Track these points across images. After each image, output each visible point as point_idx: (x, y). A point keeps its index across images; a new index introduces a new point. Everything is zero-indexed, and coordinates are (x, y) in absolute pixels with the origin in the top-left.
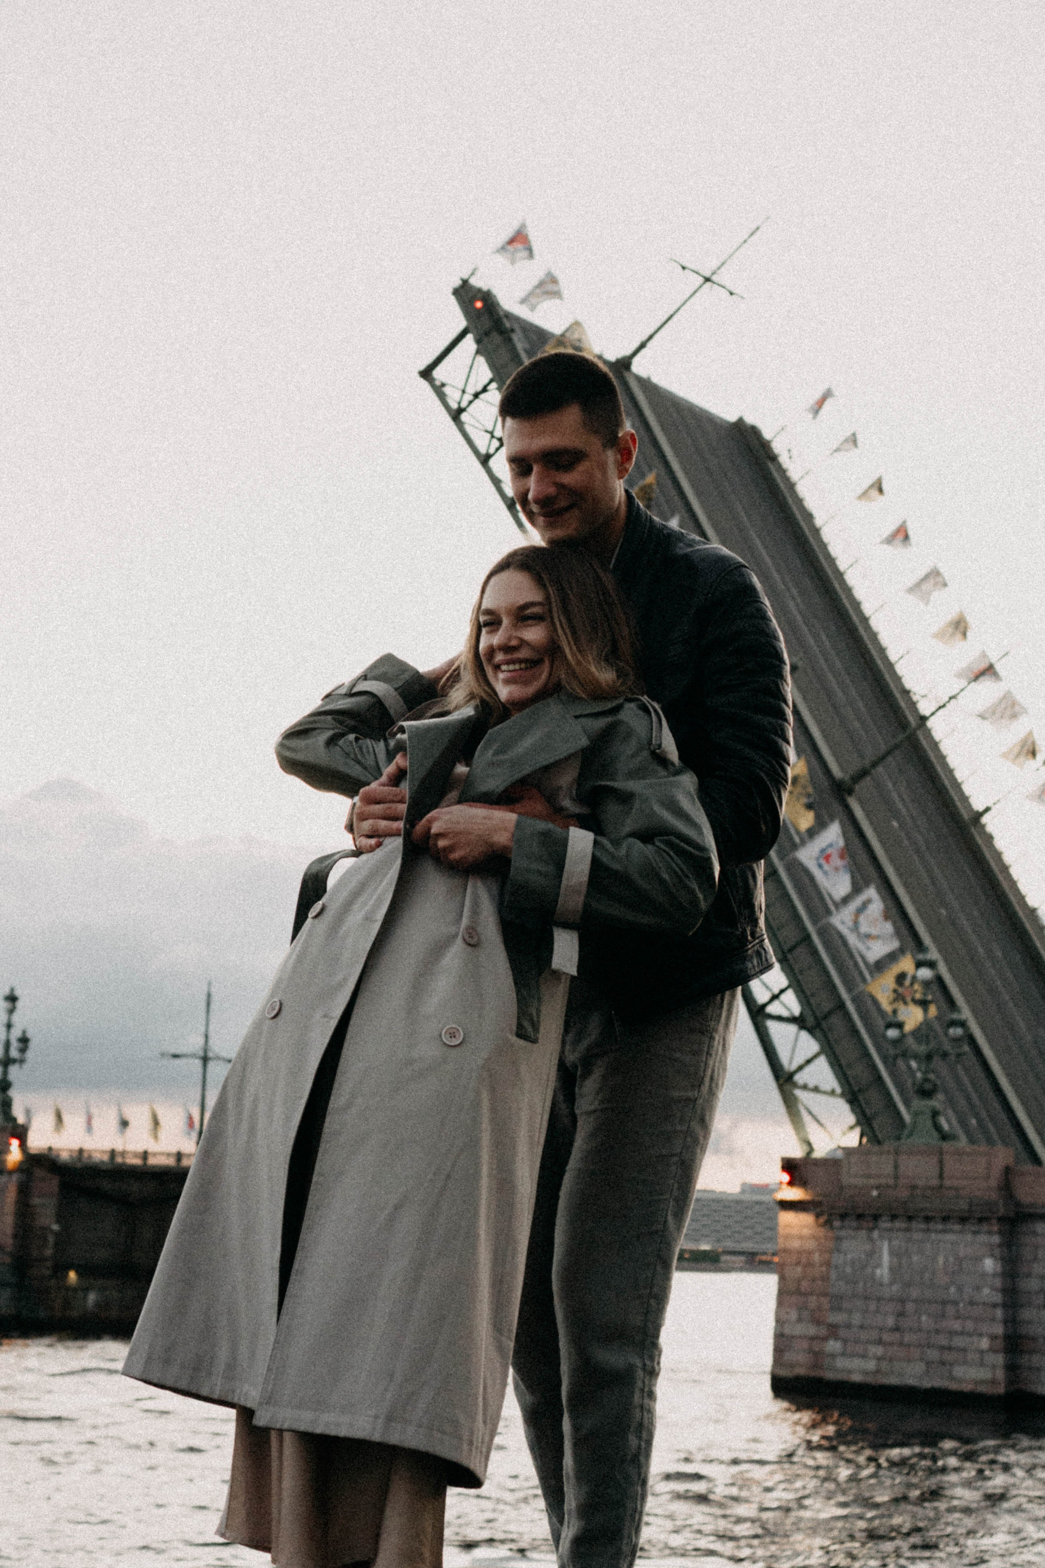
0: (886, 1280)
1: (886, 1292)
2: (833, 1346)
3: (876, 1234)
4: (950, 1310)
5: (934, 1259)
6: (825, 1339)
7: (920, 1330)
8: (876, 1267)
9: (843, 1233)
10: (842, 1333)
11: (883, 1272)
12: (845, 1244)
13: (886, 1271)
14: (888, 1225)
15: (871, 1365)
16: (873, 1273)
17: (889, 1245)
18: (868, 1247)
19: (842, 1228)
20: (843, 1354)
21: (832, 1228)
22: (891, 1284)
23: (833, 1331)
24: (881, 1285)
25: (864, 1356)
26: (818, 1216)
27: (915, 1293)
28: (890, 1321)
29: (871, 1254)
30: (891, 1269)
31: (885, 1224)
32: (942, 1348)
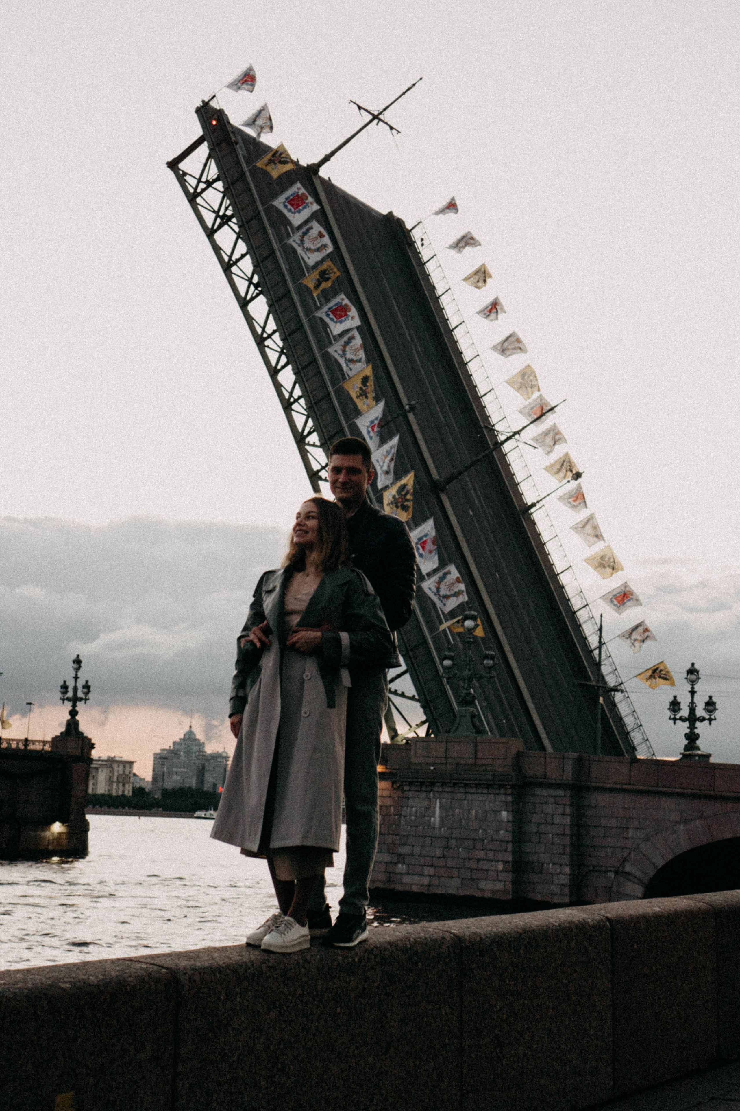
0: (437, 826)
1: (437, 833)
2: (401, 868)
3: (432, 795)
4: (479, 845)
5: (469, 811)
6: (396, 864)
7: (458, 858)
8: (430, 817)
9: (411, 794)
10: (407, 859)
11: (436, 820)
12: (411, 803)
13: (438, 819)
14: (440, 789)
15: (426, 881)
16: (429, 821)
17: (440, 803)
18: (426, 804)
19: (410, 790)
20: (408, 874)
21: (403, 791)
22: (440, 828)
23: (401, 858)
24: (434, 828)
25: (421, 875)
26: (393, 783)
27: (456, 833)
28: (439, 853)
29: (427, 808)
30: (441, 818)
31: (436, 789)
32: (472, 870)
